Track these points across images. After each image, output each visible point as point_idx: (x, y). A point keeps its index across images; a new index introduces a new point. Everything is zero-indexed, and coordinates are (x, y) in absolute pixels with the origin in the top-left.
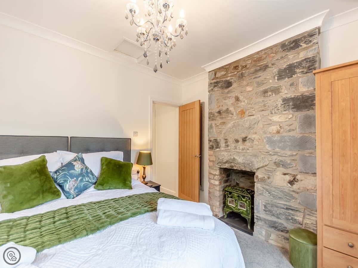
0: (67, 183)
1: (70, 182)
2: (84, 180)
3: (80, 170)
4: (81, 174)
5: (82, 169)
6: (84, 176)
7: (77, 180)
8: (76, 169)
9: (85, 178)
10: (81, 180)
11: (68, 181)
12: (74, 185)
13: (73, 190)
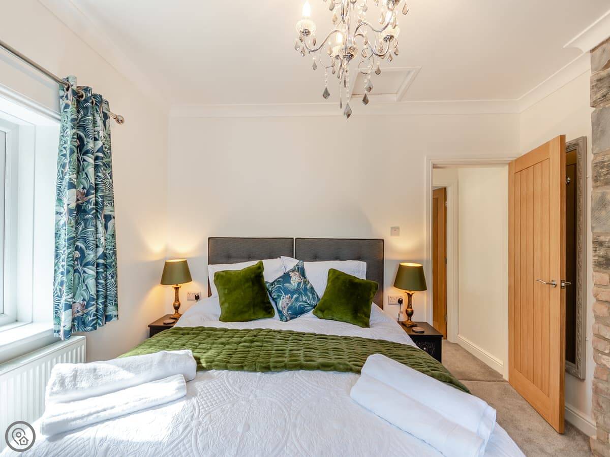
0: (281, 299)
1: (283, 298)
2: (300, 298)
3: (296, 284)
4: (297, 291)
5: (299, 283)
6: (300, 294)
7: (292, 297)
8: (292, 282)
9: (302, 297)
10: (297, 299)
11: (282, 297)
12: (288, 304)
13: (286, 309)
